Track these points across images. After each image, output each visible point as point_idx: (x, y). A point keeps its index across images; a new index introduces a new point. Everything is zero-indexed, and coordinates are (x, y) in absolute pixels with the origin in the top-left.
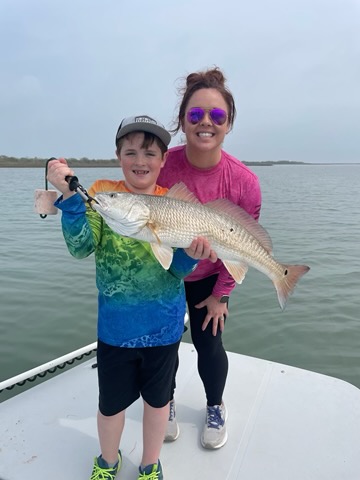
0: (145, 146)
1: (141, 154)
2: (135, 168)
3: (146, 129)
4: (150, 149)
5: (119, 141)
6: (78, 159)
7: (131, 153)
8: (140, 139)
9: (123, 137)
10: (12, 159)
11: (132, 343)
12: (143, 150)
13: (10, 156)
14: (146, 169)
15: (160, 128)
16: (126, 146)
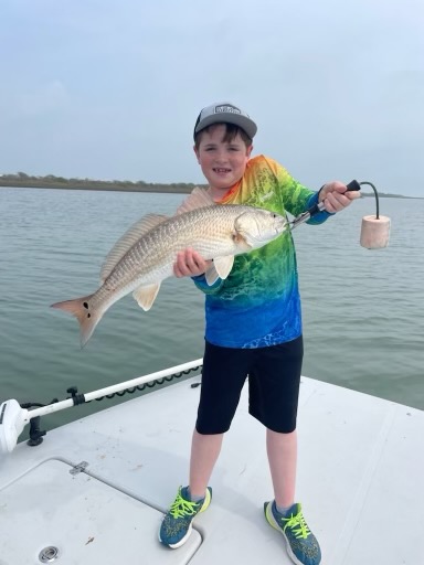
0: (227, 139)
1: (223, 148)
2: (215, 166)
3: (229, 121)
4: (233, 143)
5: (197, 135)
6: (134, 182)
7: (211, 148)
8: (221, 132)
9: (202, 130)
10: (61, 180)
11: (255, 344)
12: (226, 144)
13: (58, 176)
14: (228, 166)
15: (244, 118)
16: (206, 140)
